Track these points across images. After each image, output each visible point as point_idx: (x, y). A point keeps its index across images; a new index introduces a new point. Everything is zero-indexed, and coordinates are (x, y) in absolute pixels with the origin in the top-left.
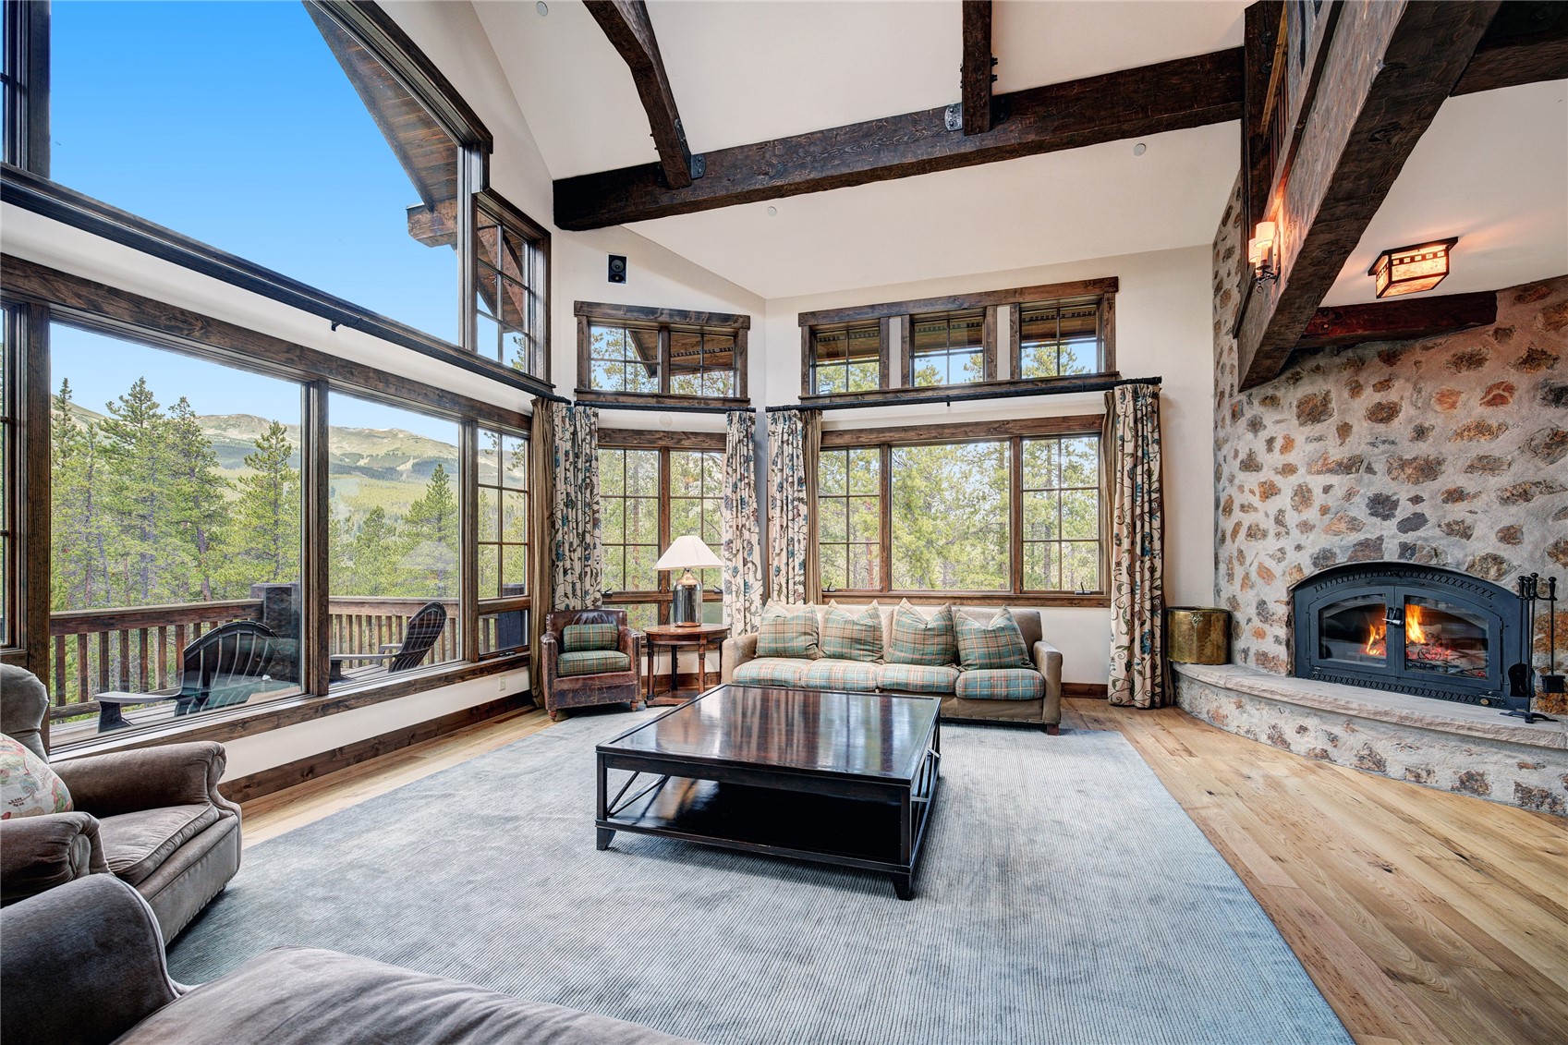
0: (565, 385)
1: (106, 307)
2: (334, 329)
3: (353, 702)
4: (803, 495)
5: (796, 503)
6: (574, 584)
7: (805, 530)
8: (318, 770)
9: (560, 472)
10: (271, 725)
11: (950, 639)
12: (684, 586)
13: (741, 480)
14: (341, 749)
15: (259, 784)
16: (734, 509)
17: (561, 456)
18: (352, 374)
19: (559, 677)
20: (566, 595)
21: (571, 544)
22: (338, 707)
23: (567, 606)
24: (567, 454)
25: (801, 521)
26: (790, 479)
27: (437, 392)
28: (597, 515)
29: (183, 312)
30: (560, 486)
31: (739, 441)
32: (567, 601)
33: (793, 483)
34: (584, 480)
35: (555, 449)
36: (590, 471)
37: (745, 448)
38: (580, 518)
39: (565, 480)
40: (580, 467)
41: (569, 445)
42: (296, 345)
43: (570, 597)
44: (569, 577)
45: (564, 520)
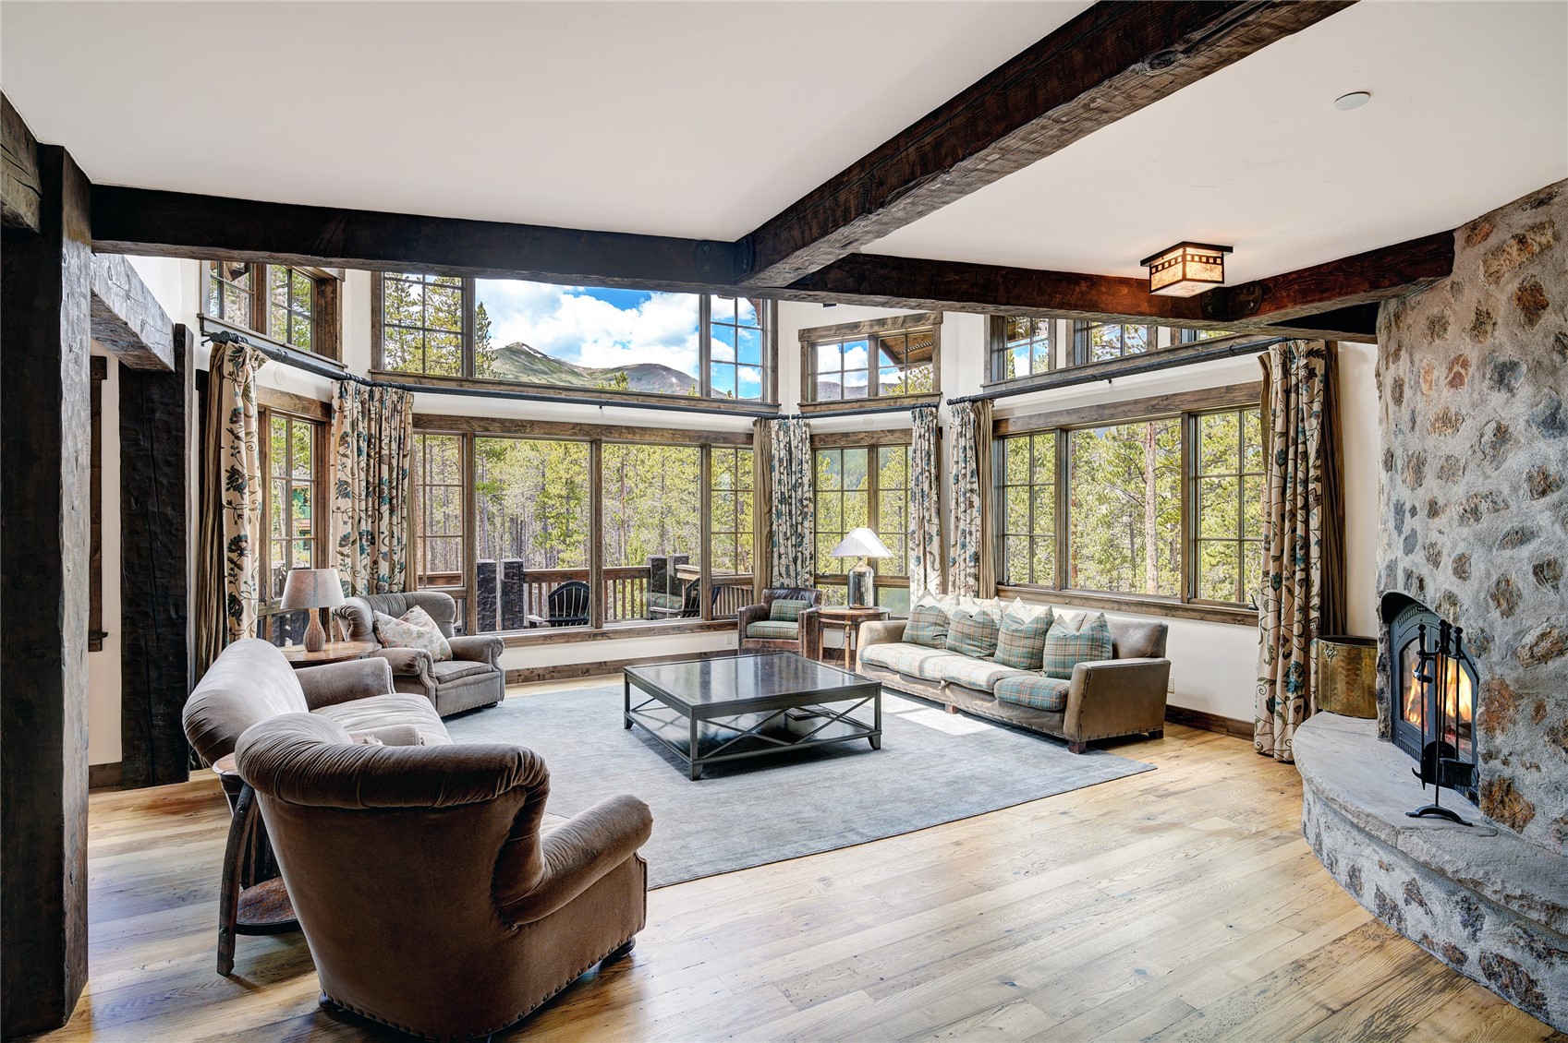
0: (790, 402)
1: (490, 429)
4: (975, 486)
5: (968, 495)
6: (788, 567)
7: (979, 521)
8: (591, 672)
9: (776, 475)
10: (564, 640)
11: (1038, 643)
12: (854, 573)
13: (921, 474)
14: (605, 662)
15: (559, 672)
16: (917, 501)
17: (776, 463)
18: (611, 432)
19: (747, 637)
20: (780, 574)
21: (785, 533)
23: (782, 583)
24: (781, 460)
25: (975, 513)
26: (963, 472)
28: (806, 510)
29: (521, 421)
30: (776, 487)
31: (920, 436)
32: (782, 580)
33: (965, 475)
34: (797, 480)
35: (771, 458)
36: (801, 473)
37: (927, 443)
38: (794, 512)
39: (780, 481)
40: (793, 470)
41: (783, 453)
42: (577, 424)
43: (785, 577)
44: (783, 561)
45: (779, 514)
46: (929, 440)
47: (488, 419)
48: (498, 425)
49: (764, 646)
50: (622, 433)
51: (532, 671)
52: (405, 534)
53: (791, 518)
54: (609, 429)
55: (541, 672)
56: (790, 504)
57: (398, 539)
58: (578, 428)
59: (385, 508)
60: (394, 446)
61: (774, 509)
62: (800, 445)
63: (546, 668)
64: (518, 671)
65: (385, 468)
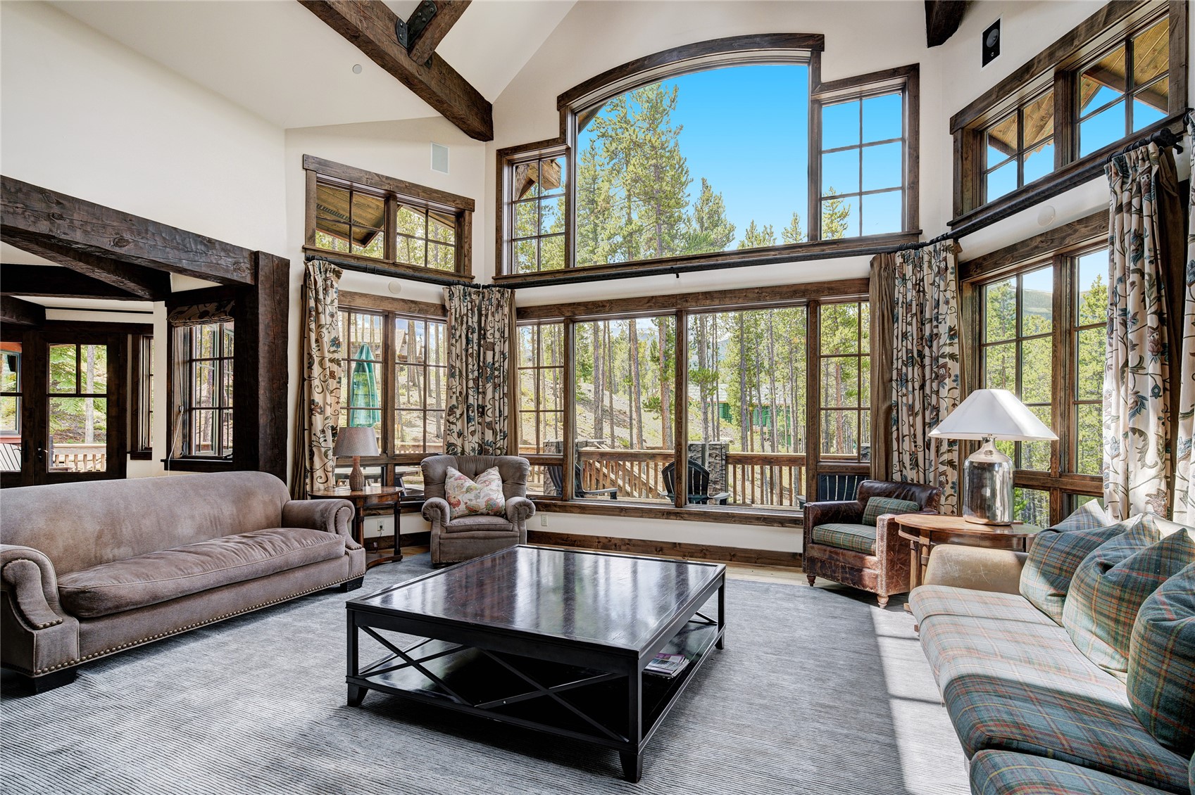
2: (678, 277)
3: (686, 515)
6: (913, 453)
8: (665, 551)
14: (679, 544)
15: (634, 545)
18: (687, 301)
19: (813, 542)
20: (902, 463)
22: (677, 516)
24: (907, 306)
27: (756, 291)
29: (602, 302)
30: (899, 343)
32: (904, 471)
35: (893, 304)
36: (937, 319)
37: (1135, 217)
38: (927, 377)
39: (905, 336)
40: (927, 316)
41: (911, 295)
42: (653, 297)
43: (908, 467)
44: (906, 445)
45: (903, 380)
46: (1140, 211)
47: (574, 304)
48: (582, 308)
49: (831, 558)
50: (698, 299)
51: (610, 539)
52: (506, 408)
53: (922, 387)
54: (685, 297)
55: (619, 543)
56: (923, 367)
57: (500, 411)
58: (654, 300)
59: (489, 386)
60: (497, 335)
61: (895, 373)
62: (937, 279)
63: (622, 539)
64: (598, 537)
65: (489, 354)
